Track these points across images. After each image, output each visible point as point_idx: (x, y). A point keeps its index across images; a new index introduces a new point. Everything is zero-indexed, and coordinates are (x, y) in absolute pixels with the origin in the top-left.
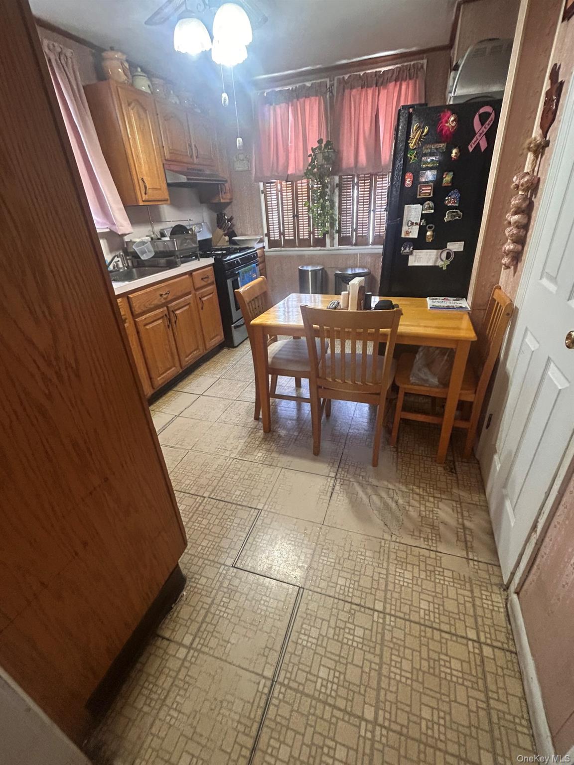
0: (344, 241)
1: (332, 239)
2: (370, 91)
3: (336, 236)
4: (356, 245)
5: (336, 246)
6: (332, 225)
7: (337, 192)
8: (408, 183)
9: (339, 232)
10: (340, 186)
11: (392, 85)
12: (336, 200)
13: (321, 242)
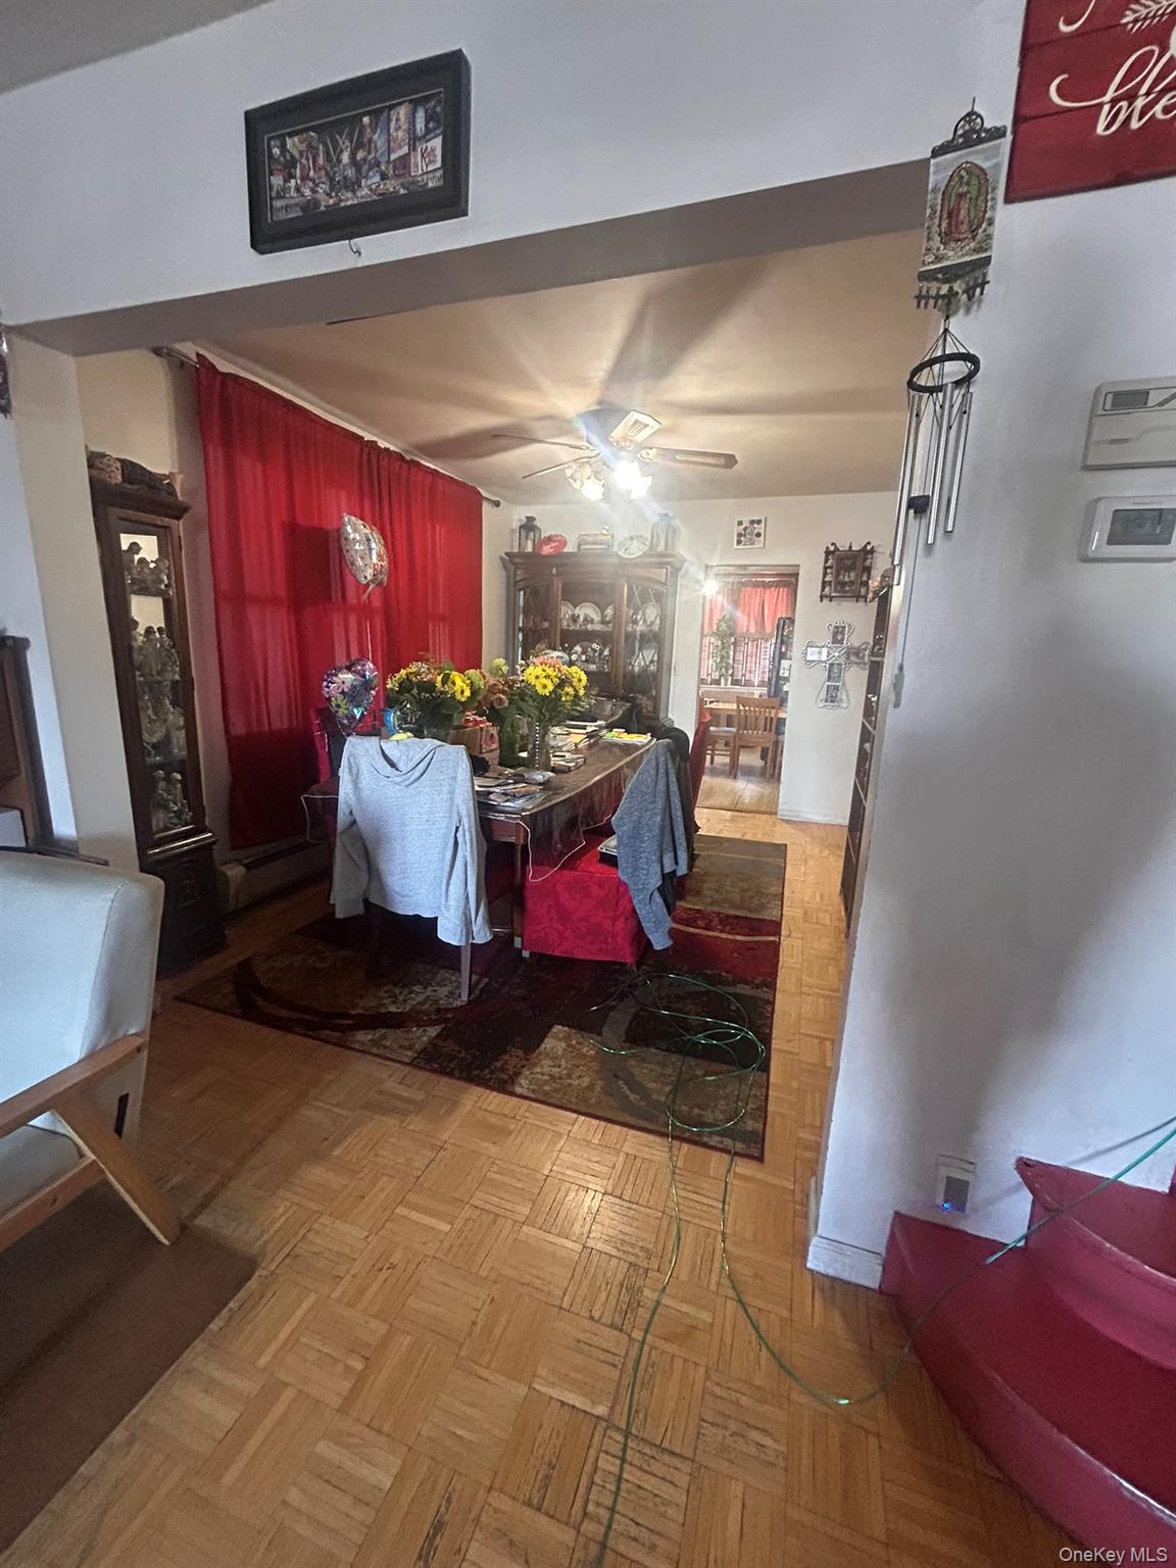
0: (736, 682)
1: (726, 680)
2: (759, 590)
3: (730, 678)
4: (745, 685)
5: (729, 686)
6: (727, 670)
7: (732, 647)
8: (783, 650)
9: (732, 675)
10: (735, 644)
11: (773, 589)
12: (731, 653)
13: (717, 682)
